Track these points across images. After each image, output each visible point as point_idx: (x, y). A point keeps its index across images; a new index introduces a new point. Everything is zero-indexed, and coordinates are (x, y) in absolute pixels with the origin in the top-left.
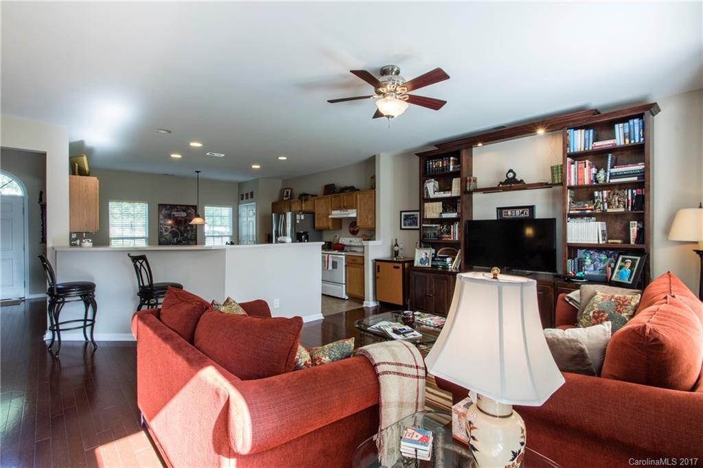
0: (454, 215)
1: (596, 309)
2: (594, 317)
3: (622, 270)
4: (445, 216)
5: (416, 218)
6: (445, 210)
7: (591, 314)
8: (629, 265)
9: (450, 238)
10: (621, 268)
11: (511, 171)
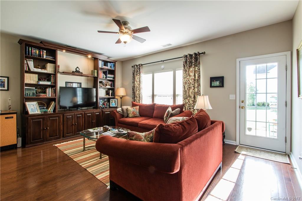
0: (49, 83)
1: (132, 111)
2: (132, 113)
3: (113, 103)
4: (41, 83)
5: (4, 82)
6: (39, 79)
7: (131, 113)
8: (114, 102)
9: (46, 95)
10: (112, 103)
11: (77, 67)
